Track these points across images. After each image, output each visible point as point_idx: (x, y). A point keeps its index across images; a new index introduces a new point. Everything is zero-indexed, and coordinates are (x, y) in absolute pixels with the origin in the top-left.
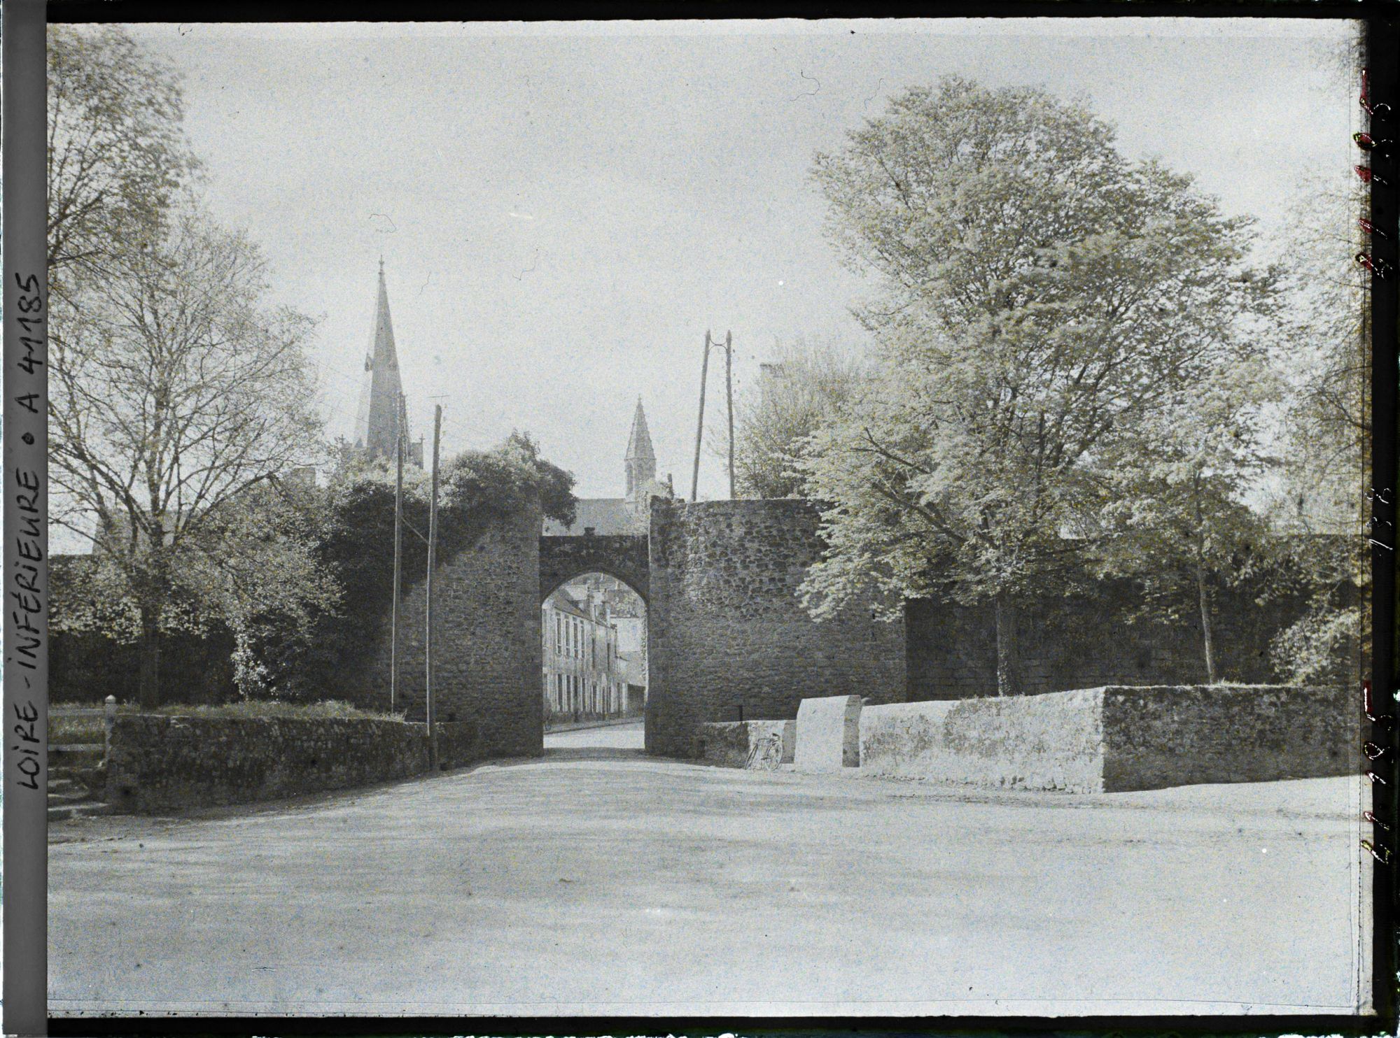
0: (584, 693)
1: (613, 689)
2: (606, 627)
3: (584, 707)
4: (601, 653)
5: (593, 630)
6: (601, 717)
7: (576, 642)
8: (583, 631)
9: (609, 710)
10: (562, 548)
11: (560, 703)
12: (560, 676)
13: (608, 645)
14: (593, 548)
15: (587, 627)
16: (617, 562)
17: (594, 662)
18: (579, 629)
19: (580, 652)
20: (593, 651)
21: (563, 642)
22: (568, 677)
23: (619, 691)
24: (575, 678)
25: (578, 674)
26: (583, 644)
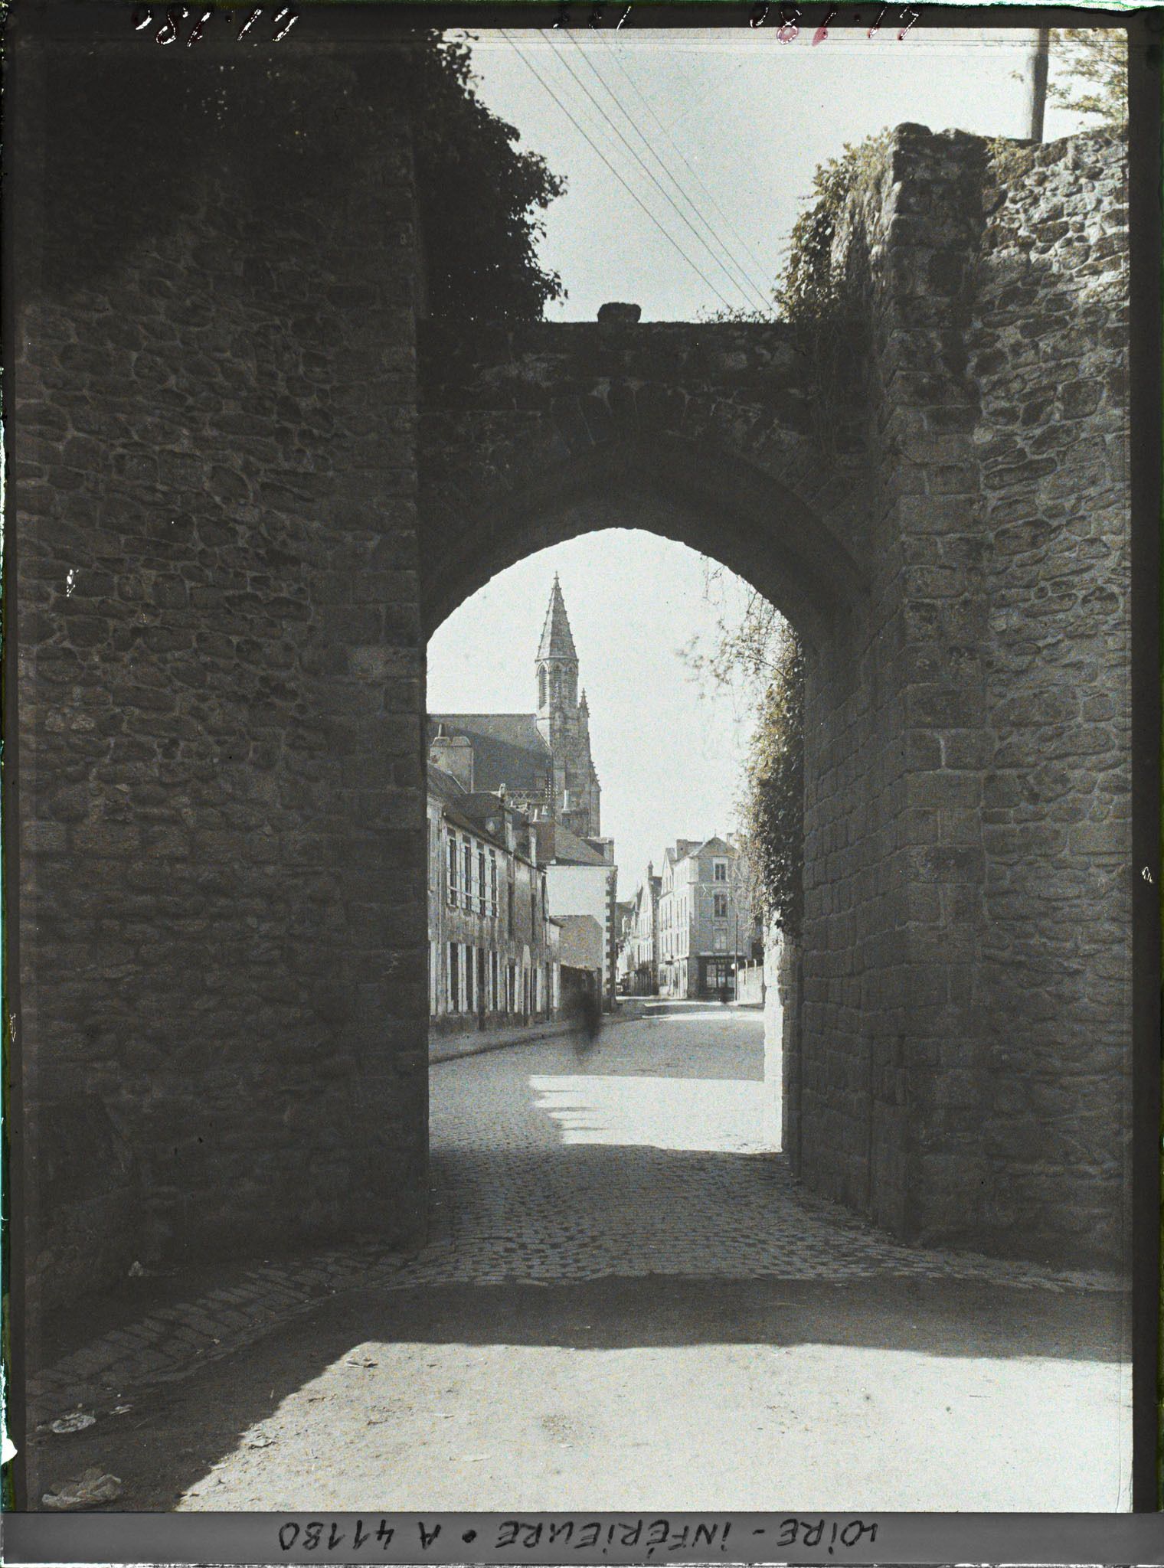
0: (495, 978)
1: (539, 973)
2: (530, 866)
3: (495, 1006)
4: (522, 911)
5: (510, 873)
6: (521, 1020)
7: (482, 886)
8: (494, 868)
10: (512, 371)
11: (455, 996)
12: (454, 947)
13: (533, 898)
14: (636, 371)
15: (501, 862)
16: (740, 426)
17: (510, 924)
18: (488, 865)
19: (489, 905)
20: (510, 906)
21: (461, 883)
22: (469, 950)
24: (481, 951)
25: (486, 945)
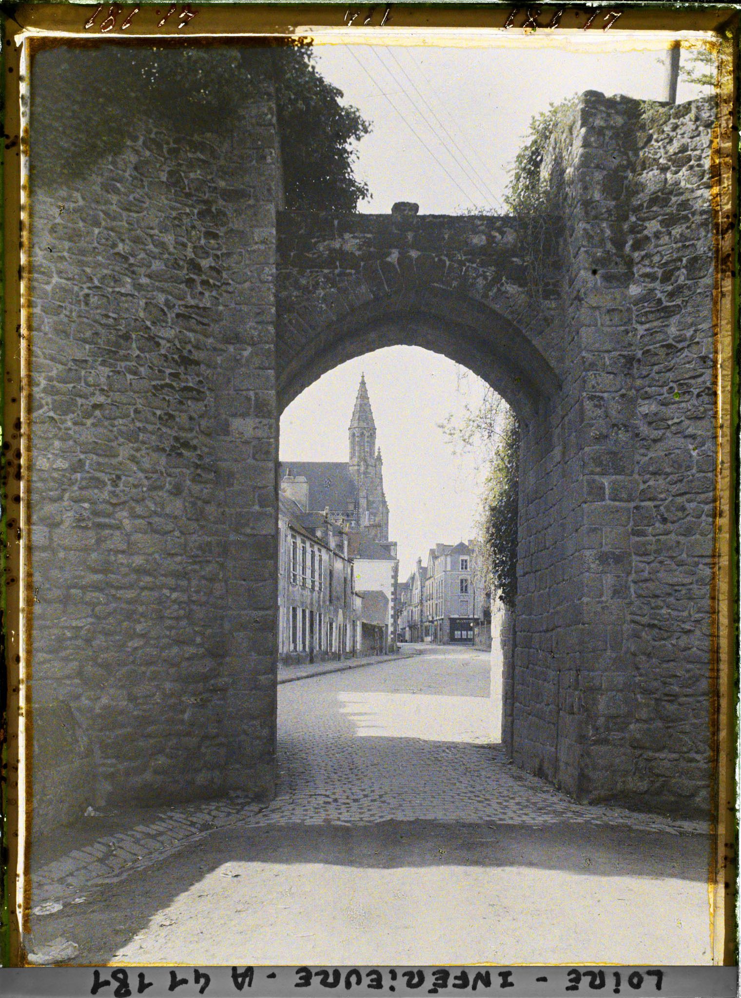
0: (320, 630)
1: (348, 626)
2: (343, 559)
3: (320, 647)
4: (338, 588)
5: (331, 564)
6: (337, 657)
7: (313, 572)
8: (320, 561)
9: (344, 648)
10: (337, 245)
11: (294, 641)
12: (294, 609)
13: (345, 579)
14: (415, 246)
15: (325, 556)
16: (481, 282)
17: (330, 597)
19: (317, 584)
20: (330, 584)
21: (299, 568)
22: (304, 611)
23: (354, 630)
24: (311, 612)
25: (315, 609)
26: (320, 575)
